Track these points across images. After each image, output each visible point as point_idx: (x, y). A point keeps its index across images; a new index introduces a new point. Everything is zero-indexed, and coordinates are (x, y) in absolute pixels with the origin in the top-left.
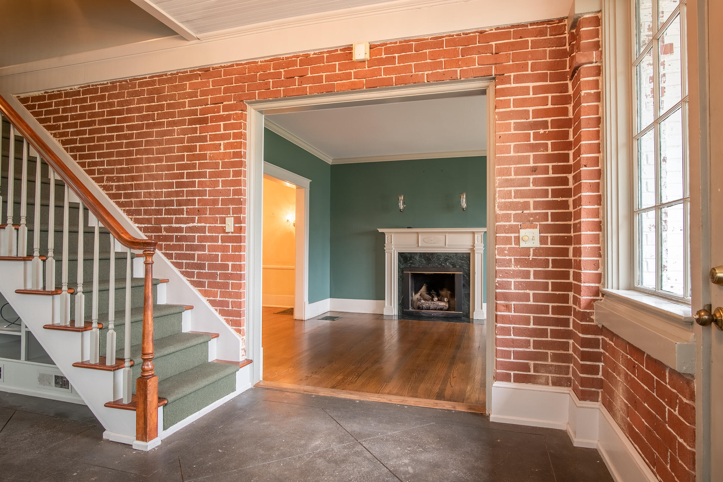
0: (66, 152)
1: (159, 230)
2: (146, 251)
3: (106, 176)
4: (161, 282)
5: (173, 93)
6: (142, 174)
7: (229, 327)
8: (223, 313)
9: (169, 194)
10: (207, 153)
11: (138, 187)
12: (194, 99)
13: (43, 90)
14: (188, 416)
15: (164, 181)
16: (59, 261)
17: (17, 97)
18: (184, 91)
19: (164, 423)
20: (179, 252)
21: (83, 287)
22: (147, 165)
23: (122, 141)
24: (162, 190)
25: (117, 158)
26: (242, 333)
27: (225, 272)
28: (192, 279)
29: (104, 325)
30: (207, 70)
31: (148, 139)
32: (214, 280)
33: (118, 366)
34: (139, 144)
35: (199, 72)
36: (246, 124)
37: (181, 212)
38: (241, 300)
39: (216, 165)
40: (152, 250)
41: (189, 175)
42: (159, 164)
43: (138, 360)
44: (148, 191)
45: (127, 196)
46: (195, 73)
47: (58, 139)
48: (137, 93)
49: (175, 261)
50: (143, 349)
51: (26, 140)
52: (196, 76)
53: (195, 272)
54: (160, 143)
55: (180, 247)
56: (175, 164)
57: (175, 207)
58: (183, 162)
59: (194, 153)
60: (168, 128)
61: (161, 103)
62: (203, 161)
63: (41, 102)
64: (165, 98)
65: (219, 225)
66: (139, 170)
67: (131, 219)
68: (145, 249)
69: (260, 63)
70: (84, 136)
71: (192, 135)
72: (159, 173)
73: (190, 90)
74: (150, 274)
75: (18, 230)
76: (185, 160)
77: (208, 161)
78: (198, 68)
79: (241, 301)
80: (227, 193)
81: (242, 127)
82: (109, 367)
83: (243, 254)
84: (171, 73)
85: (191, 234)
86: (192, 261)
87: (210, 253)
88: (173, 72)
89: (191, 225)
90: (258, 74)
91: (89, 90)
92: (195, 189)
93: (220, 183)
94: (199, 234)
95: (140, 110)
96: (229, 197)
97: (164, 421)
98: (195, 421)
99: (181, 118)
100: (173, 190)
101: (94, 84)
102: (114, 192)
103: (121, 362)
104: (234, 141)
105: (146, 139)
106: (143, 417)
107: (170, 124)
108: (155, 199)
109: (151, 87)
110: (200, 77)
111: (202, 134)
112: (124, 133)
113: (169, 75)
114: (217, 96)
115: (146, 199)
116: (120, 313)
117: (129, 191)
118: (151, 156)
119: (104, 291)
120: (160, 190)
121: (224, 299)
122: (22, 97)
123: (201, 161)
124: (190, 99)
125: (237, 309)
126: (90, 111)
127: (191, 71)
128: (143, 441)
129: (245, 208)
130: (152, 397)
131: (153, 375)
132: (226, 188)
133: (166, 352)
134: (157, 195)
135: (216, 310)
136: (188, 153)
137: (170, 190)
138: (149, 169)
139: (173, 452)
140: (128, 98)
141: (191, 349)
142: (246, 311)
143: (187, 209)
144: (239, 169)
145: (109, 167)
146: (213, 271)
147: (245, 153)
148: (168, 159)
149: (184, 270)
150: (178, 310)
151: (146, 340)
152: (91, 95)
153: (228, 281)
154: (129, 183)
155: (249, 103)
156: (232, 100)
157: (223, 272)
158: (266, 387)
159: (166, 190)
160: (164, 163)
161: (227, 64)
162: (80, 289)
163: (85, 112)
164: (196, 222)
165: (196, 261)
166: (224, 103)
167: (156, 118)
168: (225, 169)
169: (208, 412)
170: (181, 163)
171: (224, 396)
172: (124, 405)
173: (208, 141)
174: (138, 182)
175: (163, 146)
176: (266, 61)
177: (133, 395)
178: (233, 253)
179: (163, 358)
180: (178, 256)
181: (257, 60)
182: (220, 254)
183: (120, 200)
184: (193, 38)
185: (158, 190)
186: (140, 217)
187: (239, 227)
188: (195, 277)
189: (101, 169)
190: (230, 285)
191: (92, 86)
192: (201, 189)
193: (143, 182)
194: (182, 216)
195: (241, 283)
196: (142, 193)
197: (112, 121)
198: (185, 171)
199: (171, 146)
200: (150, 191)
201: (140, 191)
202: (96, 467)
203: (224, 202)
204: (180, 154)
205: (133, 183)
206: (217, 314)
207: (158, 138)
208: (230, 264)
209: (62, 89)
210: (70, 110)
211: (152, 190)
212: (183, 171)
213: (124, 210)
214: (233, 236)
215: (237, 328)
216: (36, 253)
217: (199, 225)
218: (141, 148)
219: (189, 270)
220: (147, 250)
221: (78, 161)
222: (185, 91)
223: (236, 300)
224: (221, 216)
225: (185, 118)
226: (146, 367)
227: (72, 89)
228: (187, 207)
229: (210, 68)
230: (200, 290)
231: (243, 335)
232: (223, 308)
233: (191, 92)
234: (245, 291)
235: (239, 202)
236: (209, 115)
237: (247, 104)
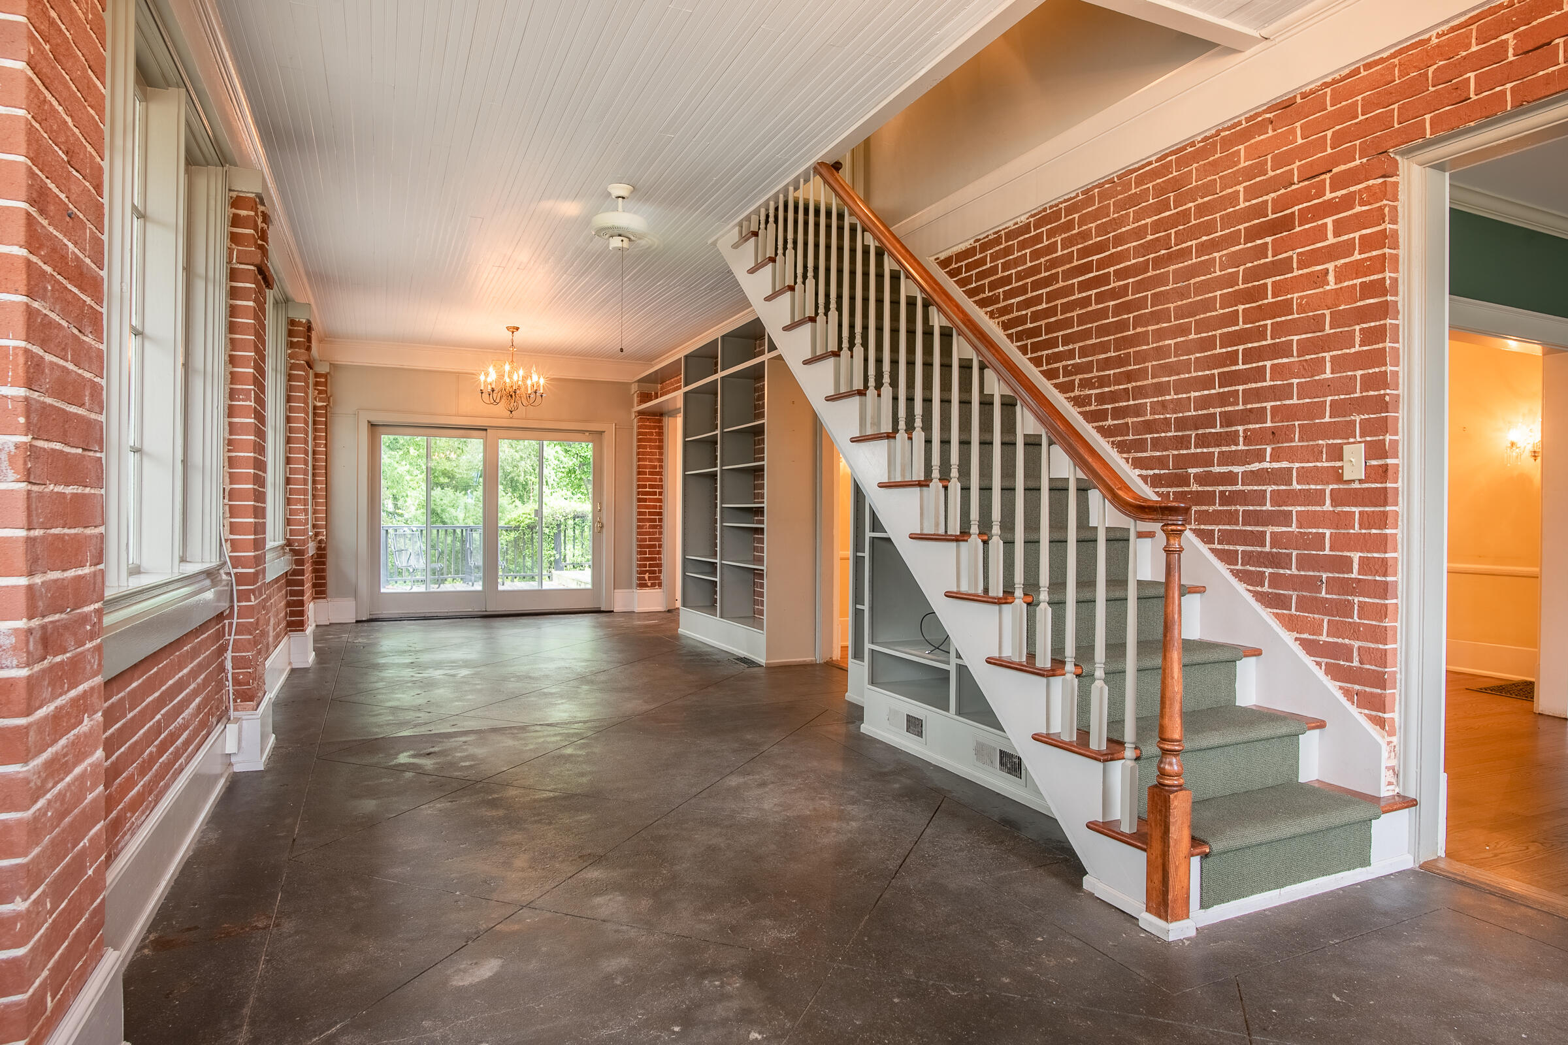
0: (1010, 342)
1: (1184, 480)
2: (1168, 524)
3: (1077, 378)
4: (1189, 592)
5: (1209, 178)
6: (1146, 364)
7: (1353, 710)
8: (1334, 672)
9: (1204, 403)
10: (1293, 298)
11: (1140, 392)
12: (1258, 179)
13: (972, 238)
14: (1252, 893)
15: (1194, 374)
16: (1009, 543)
17: (936, 259)
18: (1235, 169)
19: (1201, 895)
20: (1228, 527)
21: (1049, 594)
22: (1158, 344)
23: (1106, 304)
24: (1188, 395)
25: (1098, 340)
26: (1387, 728)
27: (1341, 576)
28: (1259, 589)
29: (1086, 668)
30: (1288, 104)
31: (1158, 290)
32: (1314, 595)
33: (1112, 754)
34: (1140, 304)
35: (1268, 116)
36: (1396, 208)
37: (1232, 438)
38: (1386, 647)
39: (1318, 323)
40: (1180, 523)
41: (1249, 356)
42: (1182, 339)
43: (1152, 749)
44: (1160, 399)
45: (1118, 413)
46: (1260, 119)
47: (997, 321)
48: (1133, 201)
49: (1219, 547)
50: (1162, 729)
51: (957, 331)
52: (1261, 127)
53: (1267, 574)
54: (1182, 294)
55: (1231, 518)
56: (1218, 335)
57: (1218, 430)
58: (1234, 328)
59: (1260, 303)
60: (1199, 259)
61: (1184, 207)
62: (1283, 318)
63: (970, 260)
64: (1192, 195)
65: (1326, 464)
66: (1141, 357)
67: (1127, 460)
68: (1165, 522)
69: (1437, 40)
70: (1039, 308)
71: (1255, 263)
72: (1181, 358)
73: (1247, 163)
74: (1177, 574)
75: (946, 488)
76: (1241, 323)
77: (1296, 316)
78: (1265, 107)
79: (1386, 650)
80: (1347, 385)
81: (1387, 218)
82: (1095, 753)
83: (1391, 534)
84: (1202, 136)
85: (1256, 488)
86: (1259, 549)
87: (1302, 530)
88: (1207, 134)
89: (1256, 466)
90: (1431, 70)
91: (1046, 217)
92: (1265, 384)
93: (1328, 365)
94: (1275, 487)
95: (1139, 233)
96: (1352, 396)
97: (1201, 889)
98: (1270, 910)
99: (1227, 231)
100: (1213, 391)
101: (1053, 203)
102: (1093, 408)
103: (1117, 747)
104: (1363, 256)
105: (1153, 292)
106: (1160, 868)
107: (1203, 249)
108: (1175, 416)
109: (1161, 180)
110: (1270, 127)
111: (1280, 257)
112: (1110, 287)
113: (1199, 142)
114: (1315, 157)
115: (1157, 417)
116: (1116, 648)
117: (1121, 404)
118: (1165, 325)
119: (1086, 603)
120: (1184, 396)
121: (1340, 640)
122: (942, 258)
123: (1279, 319)
124: (1248, 183)
125: (1373, 668)
126: (1048, 258)
127: (1248, 120)
128: (1160, 917)
129: (1397, 418)
130: (1180, 833)
131: (1181, 787)
132: (1345, 374)
133: (1204, 744)
134: (1180, 405)
135: (1319, 664)
136: (1247, 306)
137: (1206, 392)
138: (1161, 352)
139: (1223, 963)
140: (1116, 215)
141: (1259, 745)
142: (1398, 676)
143: (1245, 431)
144: (1378, 323)
145: (1084, 360)
146: (1311, 573)
147: (1395, 281)
148: (1201, 326)
149: (1239, 567)
150: (1227, 656)
151: (1167, 710)
152: (1049, 226)
153: (1350, 598)
154: (1121, 387)
155: (1403, 153)
156: (1357, 157)
157: (1337, 575)
158: (1458, 878)
159: (1197, 394)
160: (1192, 336)
161: (1341, 73)
162: (1044, 596)
163: (1039, 262)
164: (1268, 459)
165: (1267, 549)
166: (1335, 170)
167: (1173, 242)
168: (1339, 330)
169: (1300, 898)
170: (1230, 329)
171: (1339, 872)
172: (1122, 834)
173: (1295, 270)
174: (1139, 384)
175: (1190, 300)
176: (1453, 29)
177: (1139, 818)
178: (1363, 531)
179: (1198, 753)
180: (1226, 537)
181: (1426, 36)
182: (1328, 532)
183: (1104, 423)
184: (1250, 41)
185: (1180, 396)
186: (1145, 454)
187: (1380, 466)
188: (1266, 584)
189: (1070, 365)
190: (1356, 607)
191: (1051, 207)
192: (1279, 383)
193: (1150, 381)
194: (1234, 448)
195: (1386, 605)
196: (1148, 404)
197: (1087, 268)
198: (1241, 348)
199: (1207, 296)
200: (1163, 398)
201: (1145, 401)
202: (1074, 940)
203: (1337, 408)
204: (1227, 310)
205: (1129, 386)
206: (1320, 674)
207: (1179, 285)
208: (1356, 556)
209: (1001, 228)
210: (1015, 263)
211: (1168, 397)
212: (1235, 348)
213: (1113, 443)
214: (1363, 489)
215: (1374, 713)
216: (974, 529)
217: (1276, 465)
218: (1143, 311)
219: (1251, 568)
220: (1170, 522)
221: (1029, 356)
222: (1237, 168)
223: (1372, 645)
224: (1331, 442)
225: (1237, 228)
226: (1167, 767)
227: (1017, 223)
228: (1246, 427)
229: (1295, 96)
230: (1277, 615)
231: (1392, 733)
232: (1338, 662)
233: (1251, 165)
234: (1398, 624)
235: (1382, 405)
236: (1296, 208)
237: (1398, 158)
